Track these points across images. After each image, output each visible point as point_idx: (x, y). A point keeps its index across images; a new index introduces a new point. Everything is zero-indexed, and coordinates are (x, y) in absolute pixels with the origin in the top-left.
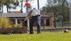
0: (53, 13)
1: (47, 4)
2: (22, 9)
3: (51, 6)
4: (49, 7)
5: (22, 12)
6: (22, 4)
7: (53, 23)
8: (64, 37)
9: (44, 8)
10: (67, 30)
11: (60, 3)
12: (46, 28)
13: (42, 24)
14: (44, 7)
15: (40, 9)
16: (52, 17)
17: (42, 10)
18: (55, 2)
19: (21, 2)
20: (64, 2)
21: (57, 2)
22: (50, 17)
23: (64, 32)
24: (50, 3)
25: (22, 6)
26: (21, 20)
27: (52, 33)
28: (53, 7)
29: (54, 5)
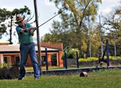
0: (62, 44)
1: (52, 29)
2: (11, 39)
3: (59, 33)
4: (56, 34)
5: (11, 43)
6: (11, 31)
7: (62, 61)
8: (79, 84)
10: (85, 73)
11: (75, 28)
13: (45, 63)
14: (47, 34)
16: (60, 52)
17: (43, 39)
18: (66, 27)
19: (9, 26)
21: (69, 26)
22: (58, 51)
24: (57, 28)
25: (11, 33)
26: (10, 57)
27: (61, 77)
28: (63, 34)
29: (64, 31)
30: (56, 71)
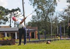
0: (37, 27)
1: (32, 20)
2: (10, 24)
3: (35, 22)
4: (34, 22)
5: (11, 27)
6: (10, 20)
7: (37, 36)
8: (46, 48)
9: (29, 23)
10: (49, 42)
11: (43, 19)
12: (31, 40)
13: (28, 37)
15: (26, 24)
18: (39, 18)
19: (9, 18)
20: (46, 18)
21: (41, 18)
22: (35, 31)
23: (47, 44)
24: (34, 19)
25: (11, 22)
26: (10, 34)
27: (37, 44)
28: (37, 22)
29: (38, 20)
30: (34, 41)
